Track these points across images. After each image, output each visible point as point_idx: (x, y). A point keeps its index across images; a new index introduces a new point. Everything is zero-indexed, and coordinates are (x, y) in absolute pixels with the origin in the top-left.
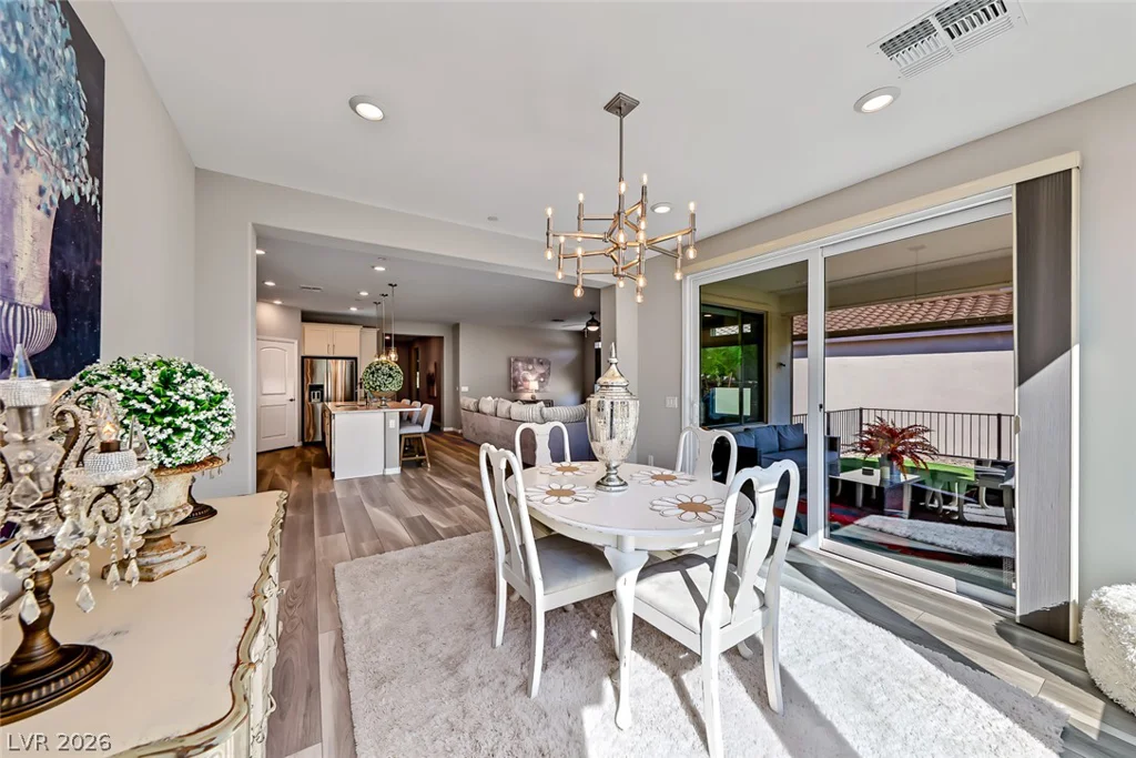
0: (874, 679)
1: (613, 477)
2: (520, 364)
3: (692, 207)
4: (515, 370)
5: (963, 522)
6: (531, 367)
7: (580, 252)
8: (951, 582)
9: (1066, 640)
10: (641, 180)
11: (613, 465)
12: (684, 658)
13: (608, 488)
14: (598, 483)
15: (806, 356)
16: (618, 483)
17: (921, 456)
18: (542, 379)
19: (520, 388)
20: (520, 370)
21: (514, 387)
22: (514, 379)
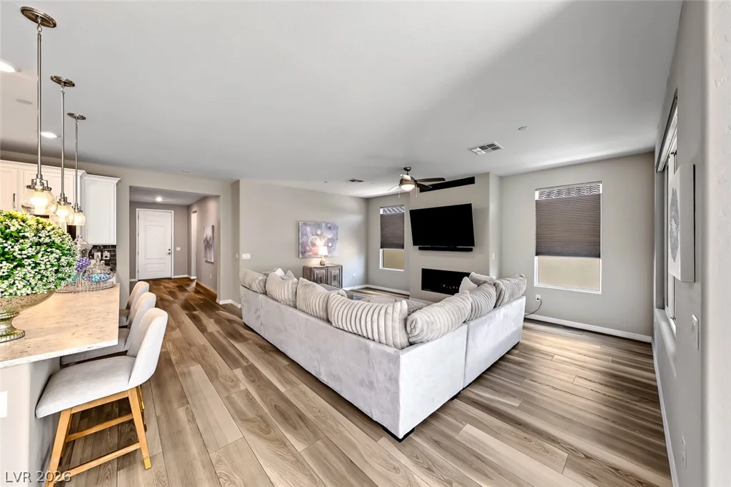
2: (309, 229)
4: (303, 235)
6: (319, 232)
18: (330, 245)
19: (309, 253)
20: (308, 234)
21: (302, 253)
22: (302, 244)
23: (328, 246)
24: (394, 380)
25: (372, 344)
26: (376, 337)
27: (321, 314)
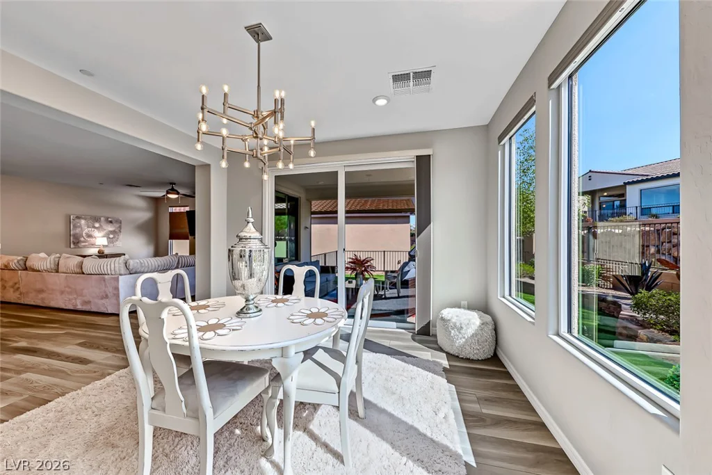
0: (389, 378)
1: (251, 306)
2: (83, 222)
3: (313, 124)
4: (75, 227)
5: (386, 298)
6: (97, 225)
7: (224, 132)
8: (394, 324)
9: (429, 335)
10: (274, 96)
11: (251, 297)
12: (307, 415)
13: (248, 315)
14: (238, 313)
15: (337, 223)
16: (255, 310)
17: (372, 272)
18: (111, 236)
19: (83, 244)
20: (83, 226)
21: (74, 243)
22: (74, 235)
23: (108, 238)
24: (117, 289)
25: (106, 276)
26: (109, 272)
27: (75, 269)
